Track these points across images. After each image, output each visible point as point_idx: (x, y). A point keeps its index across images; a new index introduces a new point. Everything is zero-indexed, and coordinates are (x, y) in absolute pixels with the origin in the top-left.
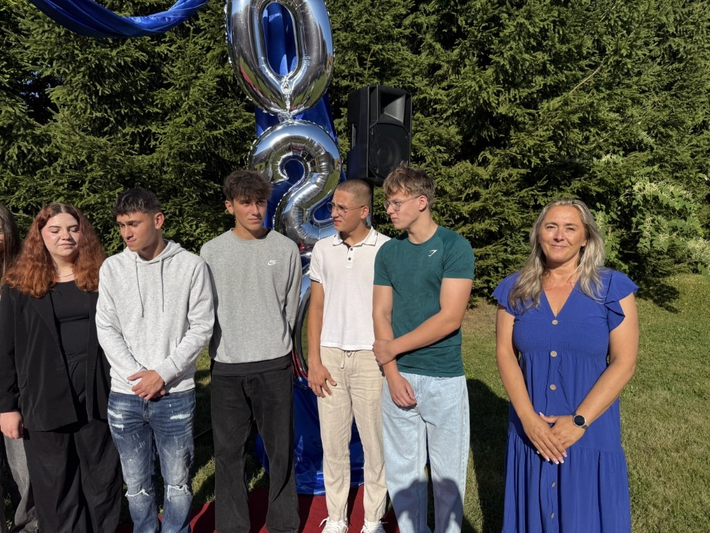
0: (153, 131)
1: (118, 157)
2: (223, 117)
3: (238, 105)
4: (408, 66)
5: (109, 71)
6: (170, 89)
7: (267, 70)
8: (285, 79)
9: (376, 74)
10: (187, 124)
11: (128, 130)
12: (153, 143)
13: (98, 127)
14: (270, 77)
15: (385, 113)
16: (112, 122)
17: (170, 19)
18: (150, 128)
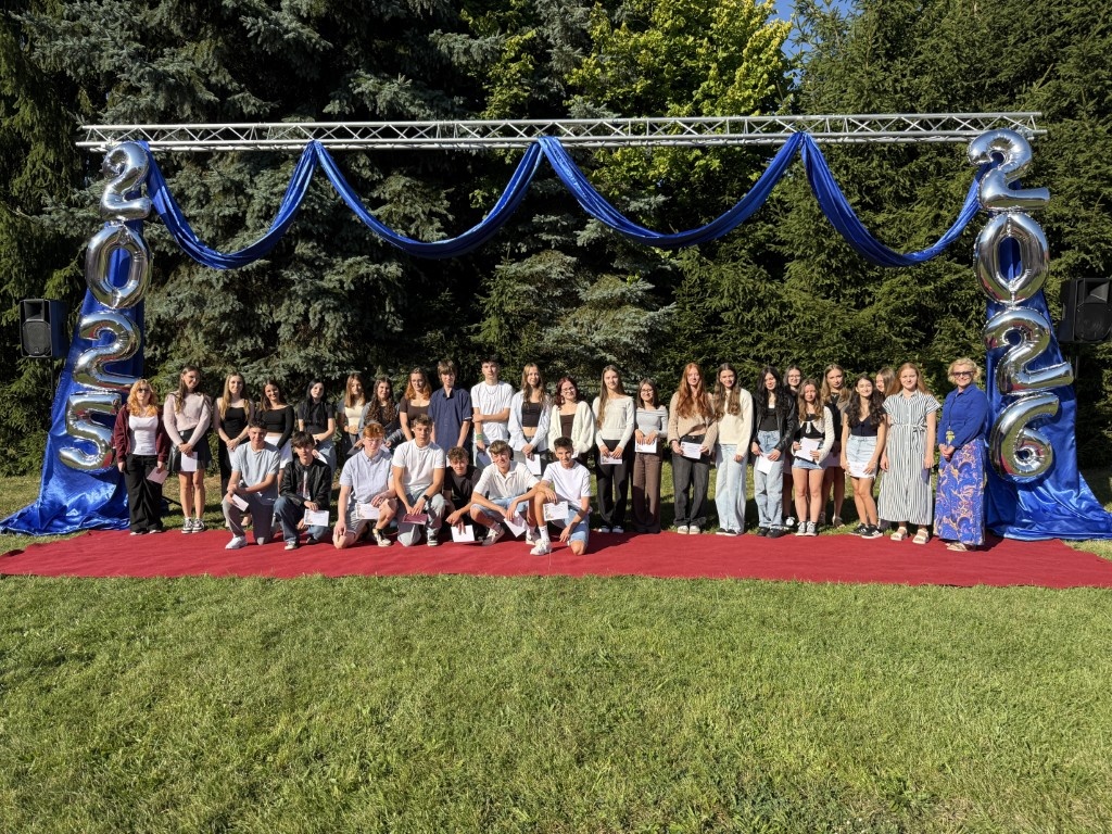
7: (1001, 279)
8: (1013, 281)
14: (1002, 283)
15: (1090, 296)
18: (866, 287)
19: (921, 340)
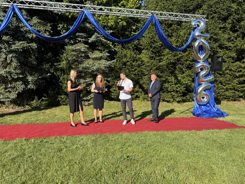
14: (199, 56)
15: (218, 60)
18: (161, 57)
19: (173, 71)
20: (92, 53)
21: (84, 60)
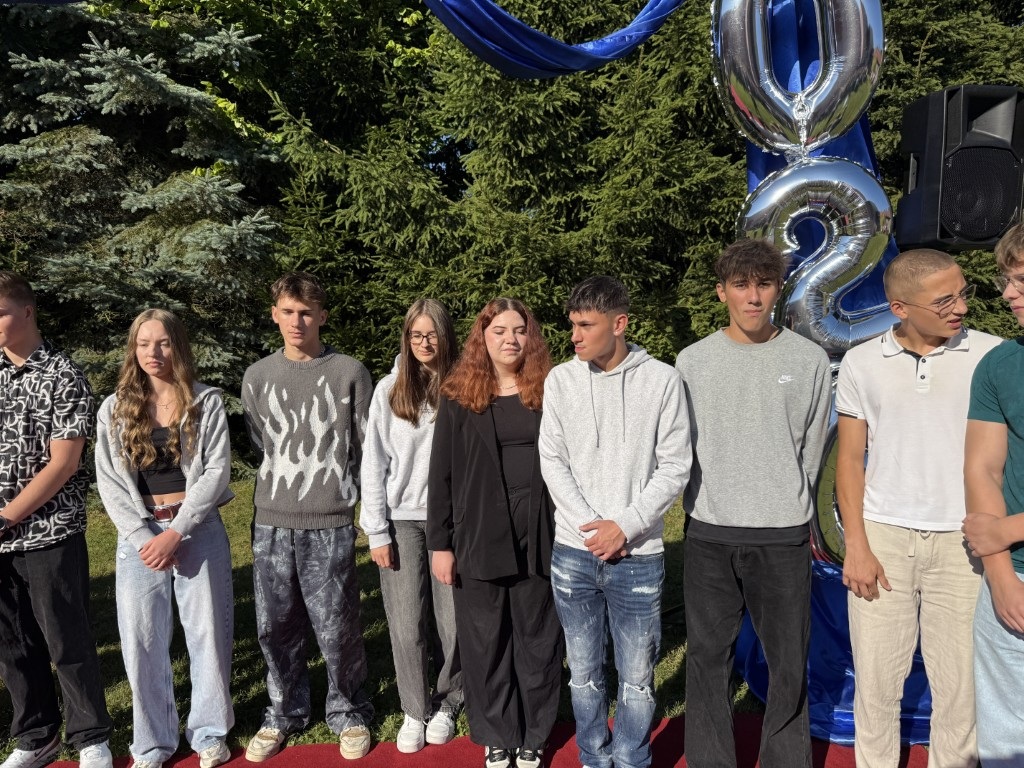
0: (585, 197)
1: (540, 237)
2: (680, 168)
3: (701, 148)
4: (997, 49)
5: (535, 123)
6: (609, 137)
7: (773, 89)
8: (801, 96)
9: (934, 69)
10: (630, 183)
11: (554, 199)
12: (583, 215)
13: (518, 199)
14: (777, 98)
15: (973, 129)
16: (535, 191)
17: (631, 37)
18: (580, 194)
19: (663, 275)
20: (154, 186)
21: (110, 227)
